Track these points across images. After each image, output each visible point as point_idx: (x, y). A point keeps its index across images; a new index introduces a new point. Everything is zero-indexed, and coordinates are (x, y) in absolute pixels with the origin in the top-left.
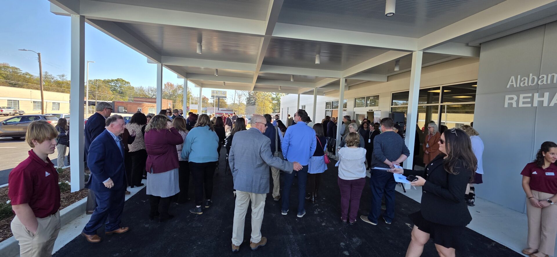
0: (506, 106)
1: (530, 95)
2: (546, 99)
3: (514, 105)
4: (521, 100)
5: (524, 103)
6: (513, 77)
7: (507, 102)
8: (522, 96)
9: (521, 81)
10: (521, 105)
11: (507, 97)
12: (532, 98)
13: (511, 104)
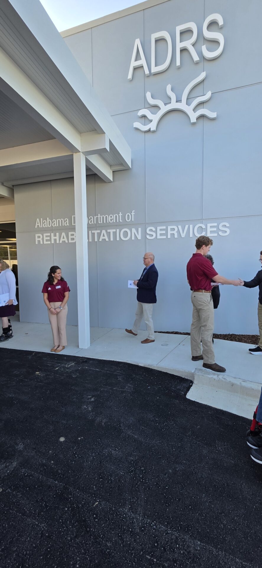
0: (37, 243)
1: (49, 234)
2: (57, 238)
3: (41, 243)
4: (45, 238)
5: (47, 240)
6: (38, 219)
7: (37, 239)
8: (45, 235)
9: (43, 223)
10: (45, 242)
11: (37, 235)
12: (50, 236)
13: (39, 241)
